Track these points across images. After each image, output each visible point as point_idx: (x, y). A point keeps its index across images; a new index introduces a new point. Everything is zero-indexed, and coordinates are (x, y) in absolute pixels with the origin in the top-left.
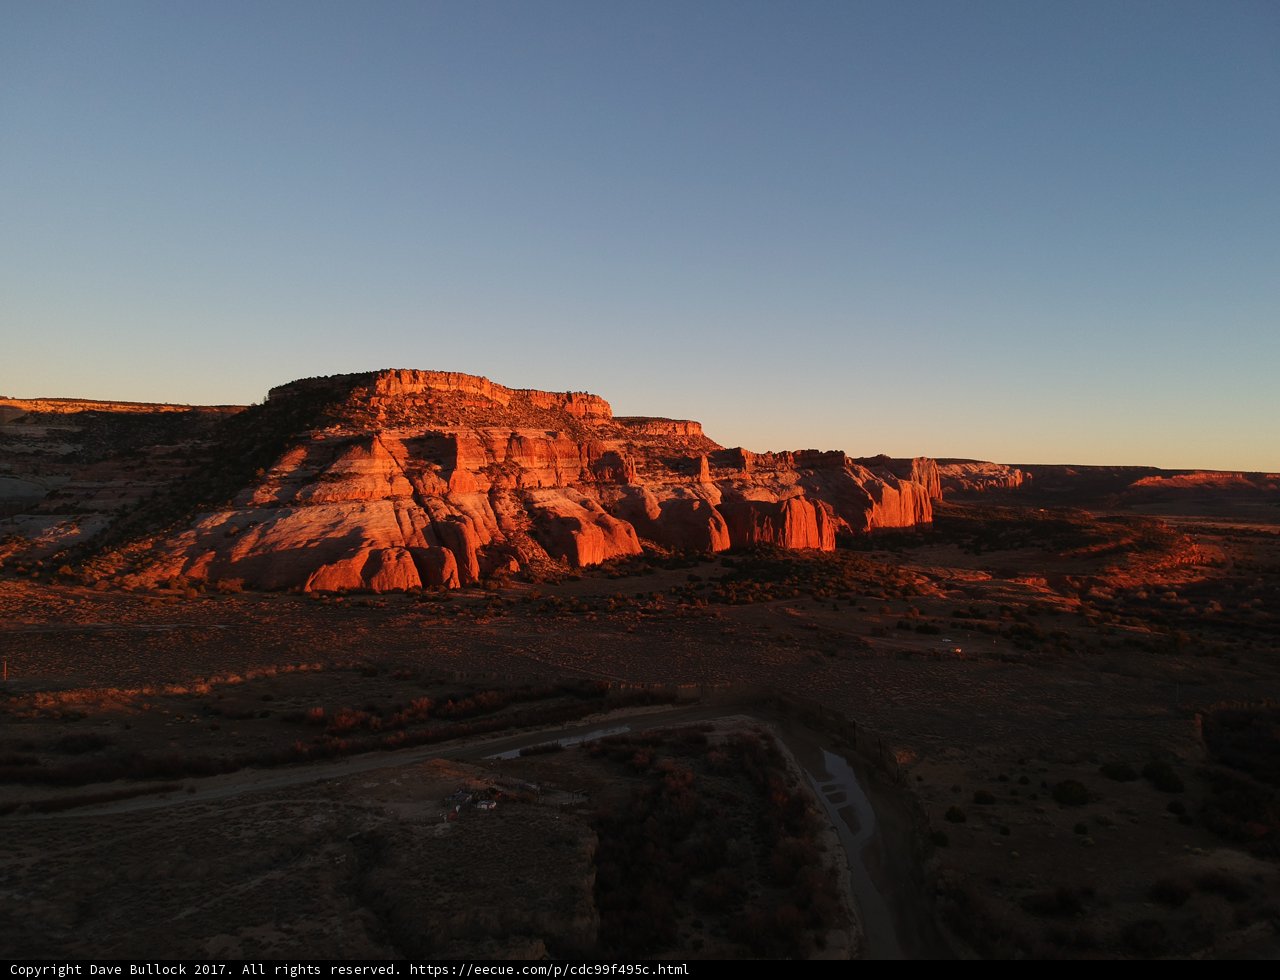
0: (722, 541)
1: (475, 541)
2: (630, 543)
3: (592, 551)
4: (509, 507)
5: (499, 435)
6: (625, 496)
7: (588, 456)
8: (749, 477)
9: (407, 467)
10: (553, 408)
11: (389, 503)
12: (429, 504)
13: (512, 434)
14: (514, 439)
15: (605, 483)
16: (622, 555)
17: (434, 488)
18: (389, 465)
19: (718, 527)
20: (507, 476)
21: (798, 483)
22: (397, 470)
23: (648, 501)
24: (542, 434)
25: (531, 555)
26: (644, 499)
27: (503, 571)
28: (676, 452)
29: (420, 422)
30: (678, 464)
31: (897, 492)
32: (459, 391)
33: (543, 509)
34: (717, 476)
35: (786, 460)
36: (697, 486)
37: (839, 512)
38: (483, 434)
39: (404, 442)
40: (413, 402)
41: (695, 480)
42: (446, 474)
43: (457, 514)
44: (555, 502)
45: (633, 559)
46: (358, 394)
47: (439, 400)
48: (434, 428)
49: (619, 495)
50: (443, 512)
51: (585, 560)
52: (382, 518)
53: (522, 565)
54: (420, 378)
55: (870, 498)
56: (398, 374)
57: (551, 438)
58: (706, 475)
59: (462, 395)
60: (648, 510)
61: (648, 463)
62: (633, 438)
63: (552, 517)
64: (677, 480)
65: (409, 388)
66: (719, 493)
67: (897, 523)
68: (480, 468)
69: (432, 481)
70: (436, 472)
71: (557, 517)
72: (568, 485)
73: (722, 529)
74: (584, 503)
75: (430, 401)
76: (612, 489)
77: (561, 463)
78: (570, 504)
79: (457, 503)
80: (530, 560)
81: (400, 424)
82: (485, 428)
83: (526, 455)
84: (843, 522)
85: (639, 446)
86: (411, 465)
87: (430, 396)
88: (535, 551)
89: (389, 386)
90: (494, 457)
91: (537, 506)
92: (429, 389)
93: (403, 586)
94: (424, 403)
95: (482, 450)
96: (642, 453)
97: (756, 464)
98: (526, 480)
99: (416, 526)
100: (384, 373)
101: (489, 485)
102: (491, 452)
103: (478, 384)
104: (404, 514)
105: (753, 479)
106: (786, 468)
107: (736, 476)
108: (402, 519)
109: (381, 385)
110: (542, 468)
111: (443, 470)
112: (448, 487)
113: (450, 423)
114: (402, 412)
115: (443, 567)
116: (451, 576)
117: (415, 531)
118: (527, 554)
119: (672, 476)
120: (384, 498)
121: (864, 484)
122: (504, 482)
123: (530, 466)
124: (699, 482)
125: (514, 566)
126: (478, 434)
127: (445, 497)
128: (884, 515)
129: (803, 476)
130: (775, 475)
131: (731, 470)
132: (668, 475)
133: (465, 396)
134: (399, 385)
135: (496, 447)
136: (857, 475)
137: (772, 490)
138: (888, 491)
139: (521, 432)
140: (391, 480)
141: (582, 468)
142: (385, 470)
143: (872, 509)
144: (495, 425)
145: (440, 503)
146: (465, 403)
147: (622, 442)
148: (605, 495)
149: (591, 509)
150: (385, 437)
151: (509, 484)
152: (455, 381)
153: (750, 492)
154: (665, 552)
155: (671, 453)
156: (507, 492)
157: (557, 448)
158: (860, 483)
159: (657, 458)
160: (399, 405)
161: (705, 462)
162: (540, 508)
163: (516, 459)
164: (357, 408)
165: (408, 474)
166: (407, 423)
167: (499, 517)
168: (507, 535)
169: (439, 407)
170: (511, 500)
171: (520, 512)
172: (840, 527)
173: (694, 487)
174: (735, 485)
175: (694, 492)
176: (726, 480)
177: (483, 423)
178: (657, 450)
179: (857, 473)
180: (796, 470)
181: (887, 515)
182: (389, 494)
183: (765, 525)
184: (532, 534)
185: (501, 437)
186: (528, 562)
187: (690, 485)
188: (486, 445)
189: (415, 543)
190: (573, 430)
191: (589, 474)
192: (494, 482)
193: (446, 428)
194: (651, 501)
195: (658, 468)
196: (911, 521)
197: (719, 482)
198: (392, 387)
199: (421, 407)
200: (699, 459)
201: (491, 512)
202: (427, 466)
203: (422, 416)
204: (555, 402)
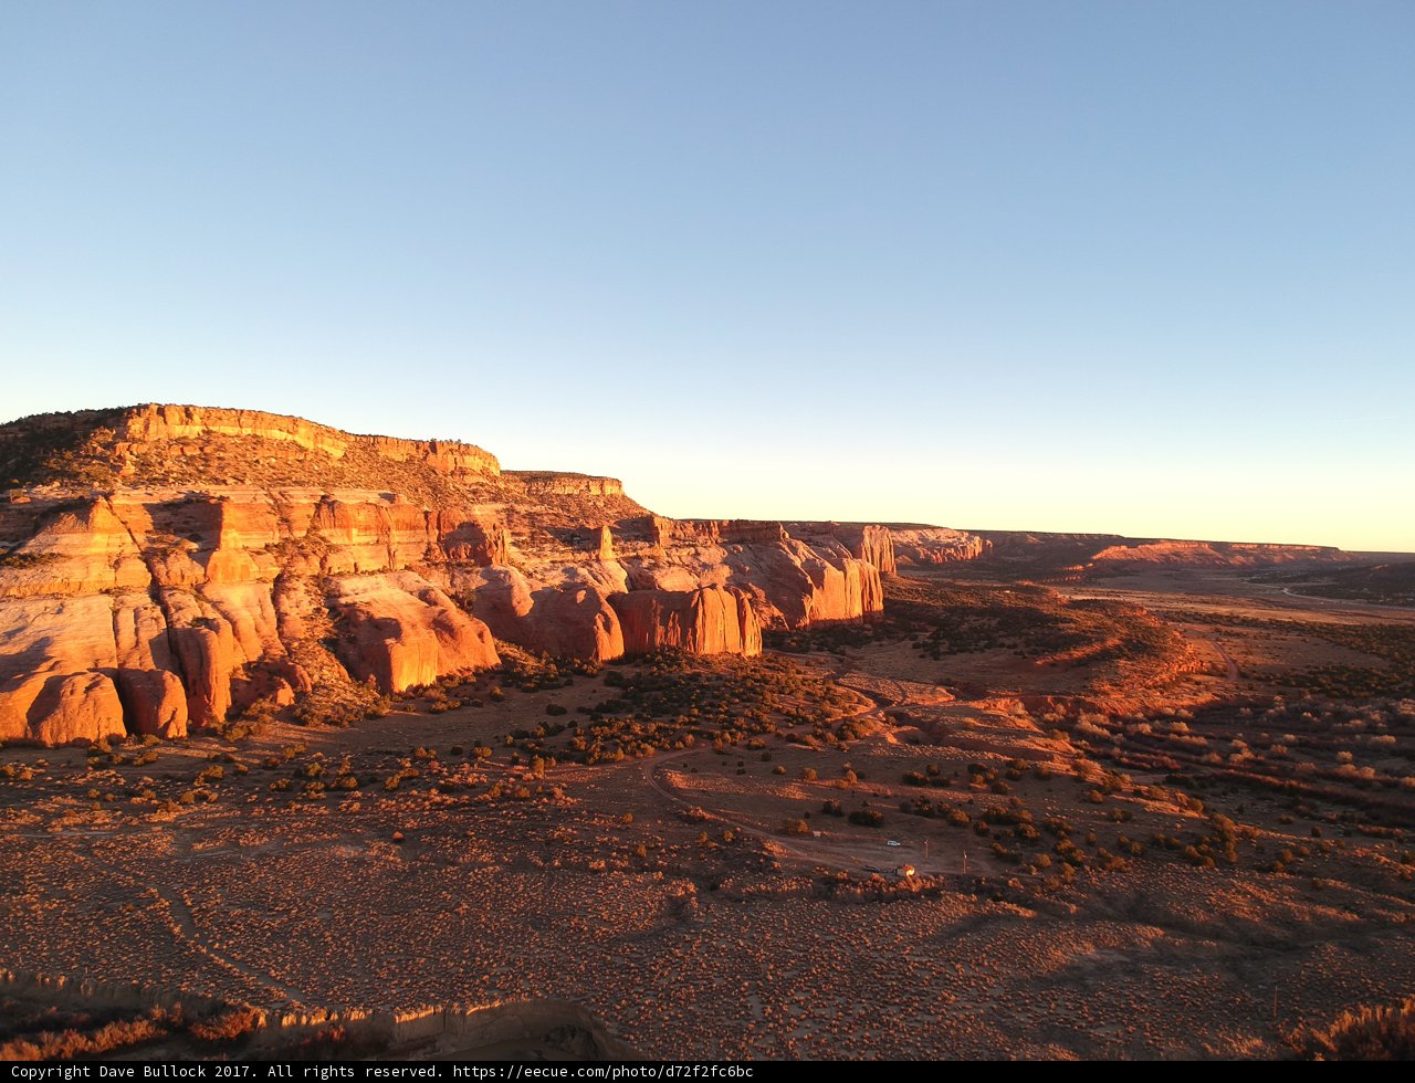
0: (612, 645)
1: (227, 659)
2: (481, 649)
3: (414, 667)
4: (301, 602)
5: (302, 499)
6: (485, 582)
7: (439, 528)
8: (663, 553)
9: (148, 545)
10: (410, 461)
11: (108, 600)
12: (170, 601)
13: (323, 497)
14: (326, 503)
15: (459, 565)
16: (468, 670)
17: (183, 577)
18: (118, 541)
19: (607, 627)
20: (306, 557)
21: (725, 562)
22: (131, 549)
23: (516, 590)
24: (373, 497)
25: (316, 678)
26: (511, 587)
27: (266, 705)
28: (572, 520)
29: (182, 480)
30: (573, 536)
31: (841, 573)
32: (255, 436)
33: (352, 606)
34: (623, 552)
35: (710, 533)
36: (595, 565)
37: (773, 599)
38: (279, 497)
39: (151, 508)
40: (182, 449)
41: (594, 557)
42: (202, 557)
43: (212, 614)
44: (374, 595)
45: (484, 675)
46: (100, 438)
47: (221, 448)
48: (202, 487)
49: (477, 581)
50: (189, 611)
51: (403, 681)
52: (89, 622)
53: (300, 696)
54: (196, 418)
55: (810, 581)
56: (161, 411)
57: (386, 503)
58: (608, 551)
59: (257, 441)
60: (514, 603)
61: (533, 533)
62: (516, 502)
63: (363, 617)
64: (570, 557)
65: (178, 430)
66: (624, 574)
67: (840, 614)
68: (267, 546)
69: (180, 566)
70: (189, 553)
71: (370, 618)
72: (406, 567)
73: (613, 630)
74: (424, 595)
75: (208, 450)
76: (468, 572)
77: (397, 536)
78: (398, 595)
79: (215, 598)
80: (314, 687)
81: (152, 481)
82: (283, 489)
83: (341, 527)
84: (777, 612)
85: (523, 512)
86: (154, 541)
87: (208, 442)
88: (326, 671)
89: (147, 428)
90: (290, 529)
91: (343, 601)
92: (208, 432)
93: (91, 735)
94: (198, 452)
95: (274, 519)
96: (526, 521)
97: (673, 536)
98: (335, 563)
99: (141, 634)
100: (141, 408)
101: (276, 571)
102: (286, 521)
103: (290, 427)
104: (127, 618)
105: (668, 555)
106: (709, 542)
107: (647, 551)
108: (121, 625)
109: (136, 426)
110: (368, 544)
111: (199, 551)
112: (205, 575)
113: (231, 481)
114: (161, 464)
115: (159, 704)
116: (173, 718)
117: (137, 643)
118: (311, 676)
119: (563, 552)
120: (101, 592)
121: (802, 563)
122: (300, 566)
123: (347, 541)
124: (598, 560)
125: (286, 696)
126: (272, 497)
127: (198, 590)
128: (826, 603)
129: (730, 552)
130: (696, 550)
131: (641, 544)
132: (557, 551)
133: (262, 443)
134: (162, 426)
135: (295, 515)
136: (795, 554)
137: (692, 570)
138: (831, 572)
139: (338, 494)
140: (117, 564)
141: (429, 544)
142: (110, 550)
143: (811, 596)
144: (299, 483)
145: (190, 600)
146: (261, 453)
147: (500, 506)
148: (458, 581)
149: (432, 603)
150: (118, 501)
151: (308, 568)
152: (251, 422)
153: (664, 572)
154: (532, 662)
155: (564, 521)
156: (302, 581)
157: (391, 517)
158: (798, 563)
159: (546, 528)
160: (159, 455)
161: (607, 535)
162: (347, 605)
163: (324, 533)
164: (94, 457)
165: (147, 557)
166: (164, 481)
167: (281, 619)
168: (288, 646)
169: (219, 458)
170: (308, 592)
171: (318, 610)
172: (772, 618)
173: (591, 566)
174: (645, 564)
175: (590, 572)
176: (634, 558)
177: (282, 481)
178: (545, 518)
179: (794, 550)
180: (723, 545)
181: (830, 602)
182: (110, 585)
183: (671, 624)
184: (330, 644)
185: (305, 501)
186: (310, 689)
187: (587, 564)
188: (281, 512)
189: (133, 664)
190: (434, 489)
191: (438, 552)
192: (284, 566)
193: (223, 487)
194: (520, 589)
195: (546, 541)
196: (857, 611)
197: (625, 559)
198: (152, 428)
199: (192, 457)
200: (599, 531)
201: (271, 610)
202: (177, 544)
203: (190, 470)
204: (414, 453)
